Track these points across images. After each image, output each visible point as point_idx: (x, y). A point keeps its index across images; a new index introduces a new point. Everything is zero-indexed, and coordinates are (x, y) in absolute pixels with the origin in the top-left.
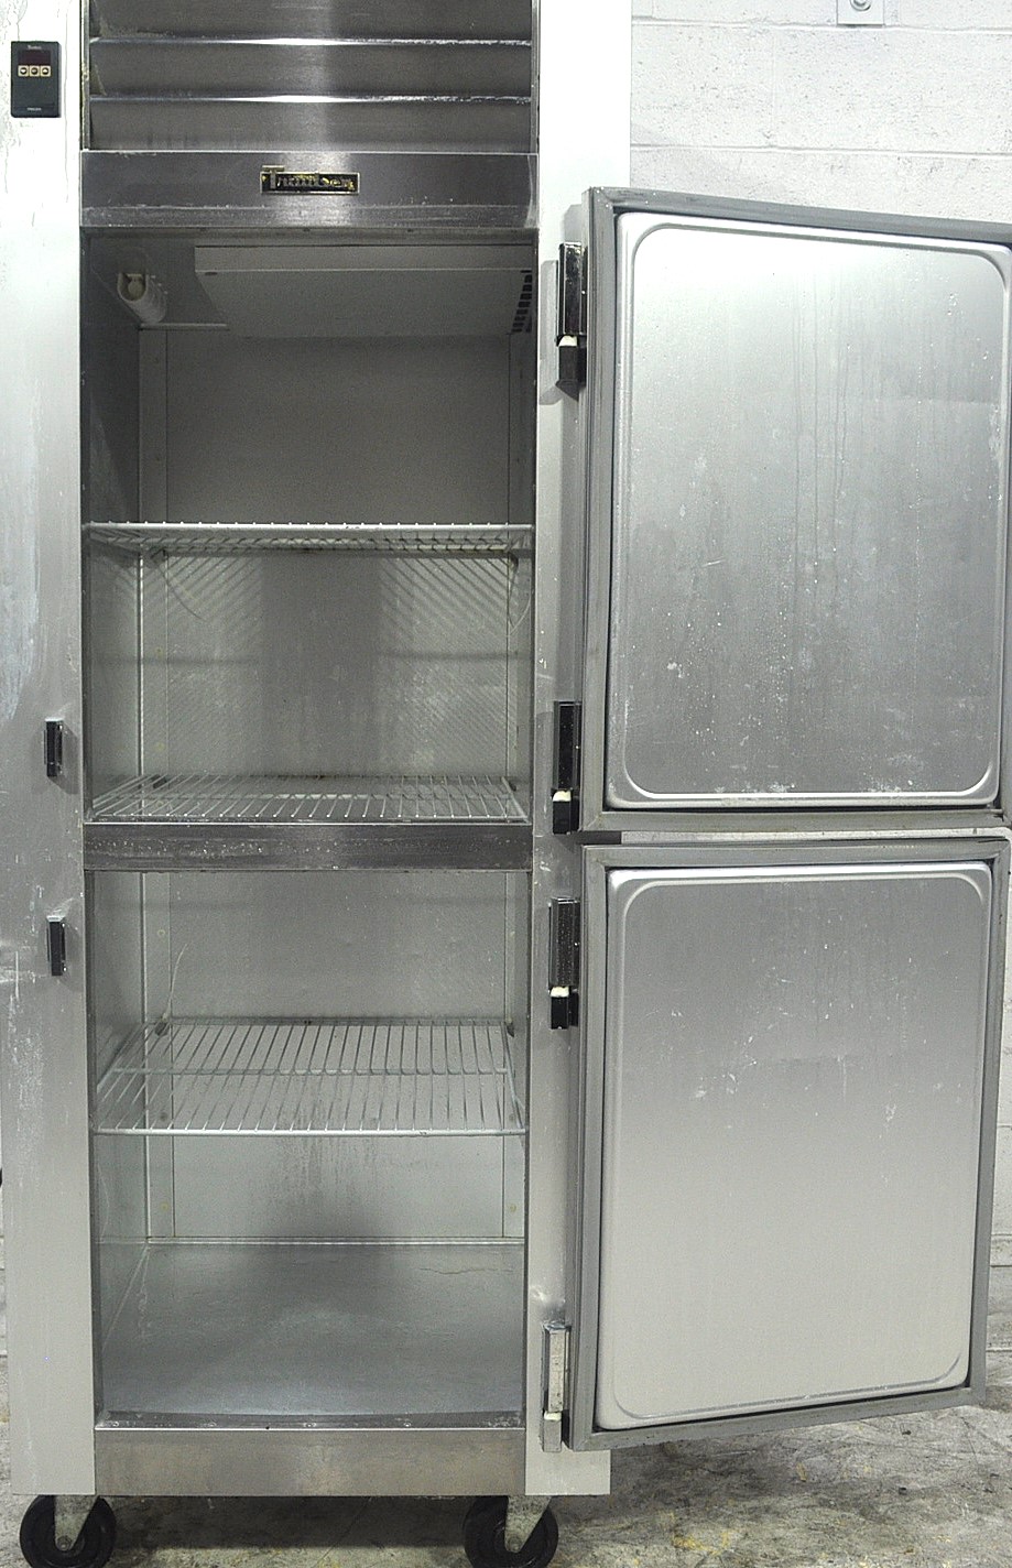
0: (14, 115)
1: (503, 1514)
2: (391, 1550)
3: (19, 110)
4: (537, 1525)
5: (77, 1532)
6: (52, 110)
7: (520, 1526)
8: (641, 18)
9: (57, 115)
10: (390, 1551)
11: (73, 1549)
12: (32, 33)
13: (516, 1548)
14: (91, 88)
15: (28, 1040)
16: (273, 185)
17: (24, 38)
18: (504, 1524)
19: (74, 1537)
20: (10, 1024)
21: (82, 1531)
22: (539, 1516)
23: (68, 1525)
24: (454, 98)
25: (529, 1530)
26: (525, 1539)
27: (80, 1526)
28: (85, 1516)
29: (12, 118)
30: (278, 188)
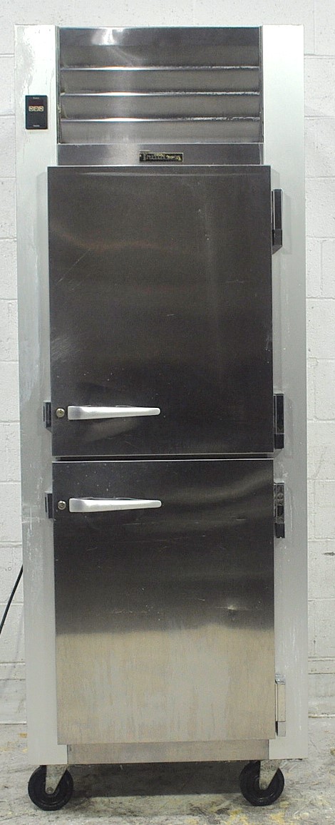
0: (27, 128)
1: (258, 772)
2: (205, 795)
3: (29, 126)
4: (274, 777)
5: (56, 785)
6: (44, 126)
7: (266, 777)
8: (309, 55)
9: (46, 128)
10: (203, 795)
11: (54, 794)
12: (35, 91)
13: (265, 787)
14: (61, 116)
15: (36, 549)
16: (145, 159)
17: (31, 94)
18: (259, 776)
19: (54, 787)
20: (28, 542)
21: (58, 785)
22: (275, 771)
23: (52, 782)
24: (225, 118)
25: (270, 779)
26: (268, 784)
27: (58, 782)
28: (60, 777)
29: (26, 130)
30: (147, 161)
